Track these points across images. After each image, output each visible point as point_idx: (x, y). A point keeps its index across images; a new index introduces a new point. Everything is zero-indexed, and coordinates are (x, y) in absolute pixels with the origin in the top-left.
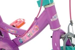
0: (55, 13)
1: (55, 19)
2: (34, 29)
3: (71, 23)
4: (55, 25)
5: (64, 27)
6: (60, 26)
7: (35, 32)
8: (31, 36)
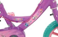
2: (38, 13)
7: (39, 14)
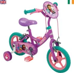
0: (52, 32)
1: (52, 34)
3: (59, 38)
4: (52, 36)
5: (55, 38)
6: (53, 37)
8: (43, 42)
